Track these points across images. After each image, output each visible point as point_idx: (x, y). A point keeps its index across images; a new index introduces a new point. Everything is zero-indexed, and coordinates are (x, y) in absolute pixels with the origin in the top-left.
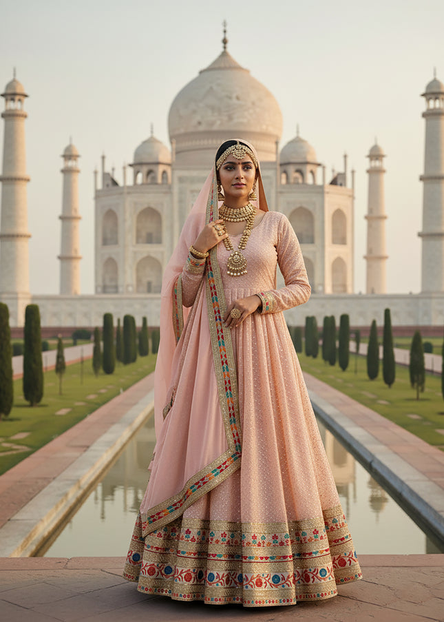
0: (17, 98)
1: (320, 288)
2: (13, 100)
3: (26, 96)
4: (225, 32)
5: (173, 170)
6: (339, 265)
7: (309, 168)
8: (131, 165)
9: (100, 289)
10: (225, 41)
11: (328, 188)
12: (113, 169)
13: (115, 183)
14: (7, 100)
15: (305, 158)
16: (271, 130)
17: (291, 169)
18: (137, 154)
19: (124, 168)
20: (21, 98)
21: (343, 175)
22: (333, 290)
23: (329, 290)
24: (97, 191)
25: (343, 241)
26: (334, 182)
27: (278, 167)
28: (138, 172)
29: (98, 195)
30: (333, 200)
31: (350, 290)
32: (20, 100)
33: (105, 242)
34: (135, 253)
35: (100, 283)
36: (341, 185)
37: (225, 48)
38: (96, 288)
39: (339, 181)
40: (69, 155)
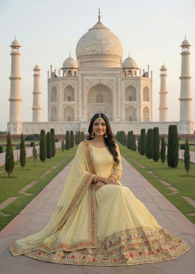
0: (16, 47)
1: (139, 119)
2: (15, 48)
3: (19, 46)
4: (99, 13)
5: (78, 71)
6: (146, 110)
7: (134, 70)
8: (62, 69)
9: (50, 120)
10: (99, 17)
11: (142, 78)
12: (55, 70)
13: (56, 76)
14: (12, 48)
15: (132, 66)
16: (119, 54)
17: (127, 71)
18: (64, 64)
19: (59, 70)
20: (18, 47)
21: (147, 73)
22: (144, 120)
23: (142, 120)
24: (49, 79)
25: (148, 100)
26: (144, 76)
27: (122, 70)
28: (65, 72)
29: (49, 81)
30: (144, 83)
31: (150, 120)
32: (17, 48)
33: (52, 100)
34: (64, 105)
35: (50, 117)
36: (147, 77)
37: (99, 20)
38: (49, 119)
39: (146, 76)
40: (36, 69)
